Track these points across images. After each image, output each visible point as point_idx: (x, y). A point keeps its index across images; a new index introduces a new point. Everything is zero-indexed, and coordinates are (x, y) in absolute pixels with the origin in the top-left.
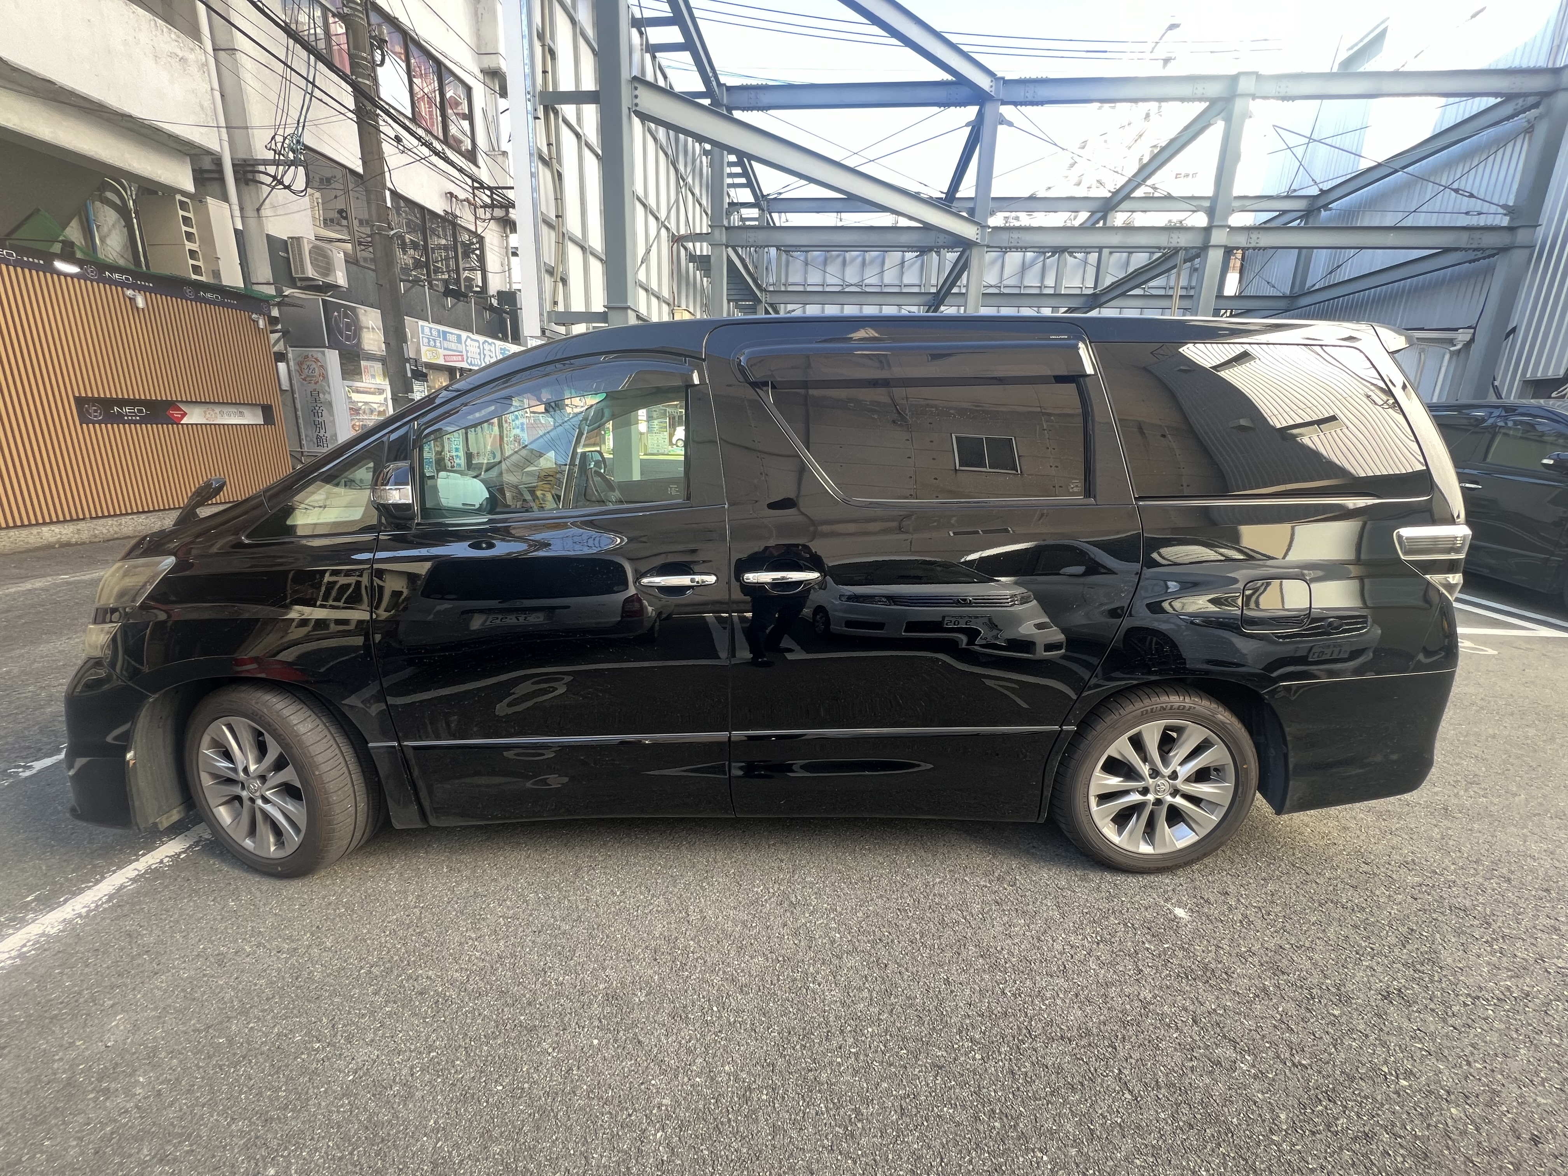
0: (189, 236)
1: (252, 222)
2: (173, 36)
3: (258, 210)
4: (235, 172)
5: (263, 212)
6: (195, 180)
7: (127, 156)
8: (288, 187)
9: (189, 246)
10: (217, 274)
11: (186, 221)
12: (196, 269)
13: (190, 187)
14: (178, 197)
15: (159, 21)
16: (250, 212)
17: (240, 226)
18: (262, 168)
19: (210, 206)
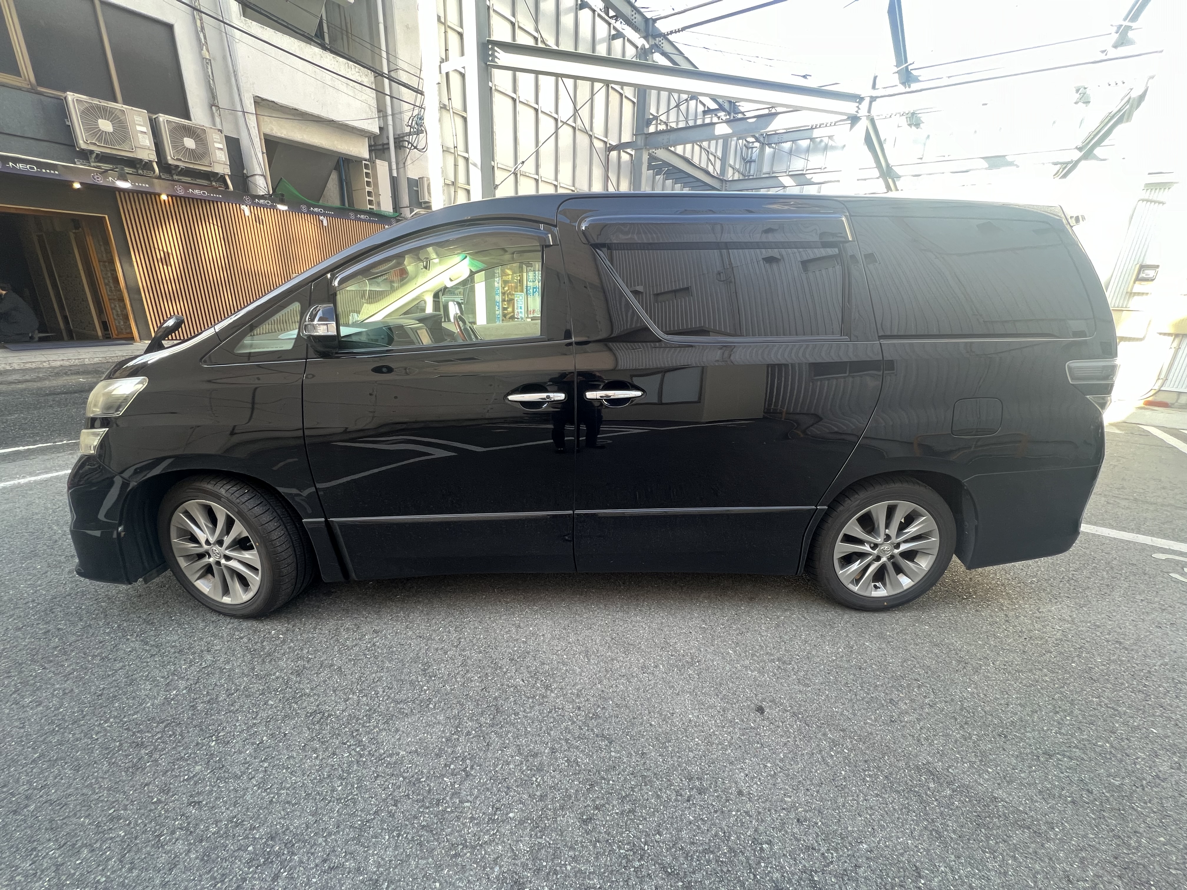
0: (368, 184)
1: (401, 170)
2: (357, 70)
3: (404, 164)
4: (395, 143)
5: (406, 164)
6: (370, 151)
7: (336, 142)
8: (415, 148)
9: (368, 189)
10: (379, 204)
11: (367, 175)
12: (371, 202)
13: (366, 155)
14: (364, 162)
15: (351, 63)
16: (401, 165)
17: (395, 174)
18: (406, 138)
19: (378, 166)
